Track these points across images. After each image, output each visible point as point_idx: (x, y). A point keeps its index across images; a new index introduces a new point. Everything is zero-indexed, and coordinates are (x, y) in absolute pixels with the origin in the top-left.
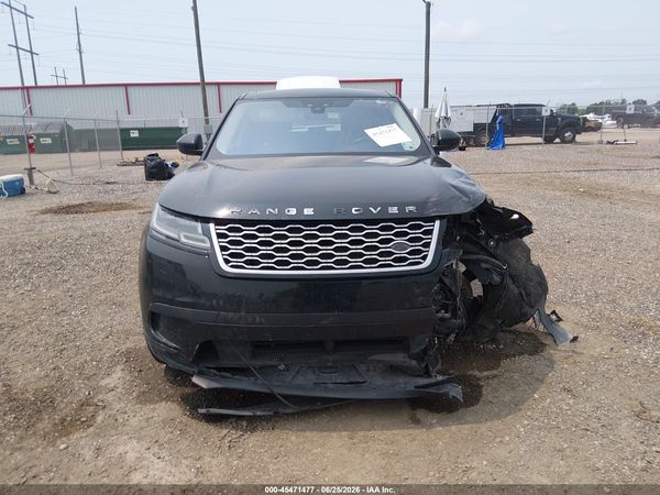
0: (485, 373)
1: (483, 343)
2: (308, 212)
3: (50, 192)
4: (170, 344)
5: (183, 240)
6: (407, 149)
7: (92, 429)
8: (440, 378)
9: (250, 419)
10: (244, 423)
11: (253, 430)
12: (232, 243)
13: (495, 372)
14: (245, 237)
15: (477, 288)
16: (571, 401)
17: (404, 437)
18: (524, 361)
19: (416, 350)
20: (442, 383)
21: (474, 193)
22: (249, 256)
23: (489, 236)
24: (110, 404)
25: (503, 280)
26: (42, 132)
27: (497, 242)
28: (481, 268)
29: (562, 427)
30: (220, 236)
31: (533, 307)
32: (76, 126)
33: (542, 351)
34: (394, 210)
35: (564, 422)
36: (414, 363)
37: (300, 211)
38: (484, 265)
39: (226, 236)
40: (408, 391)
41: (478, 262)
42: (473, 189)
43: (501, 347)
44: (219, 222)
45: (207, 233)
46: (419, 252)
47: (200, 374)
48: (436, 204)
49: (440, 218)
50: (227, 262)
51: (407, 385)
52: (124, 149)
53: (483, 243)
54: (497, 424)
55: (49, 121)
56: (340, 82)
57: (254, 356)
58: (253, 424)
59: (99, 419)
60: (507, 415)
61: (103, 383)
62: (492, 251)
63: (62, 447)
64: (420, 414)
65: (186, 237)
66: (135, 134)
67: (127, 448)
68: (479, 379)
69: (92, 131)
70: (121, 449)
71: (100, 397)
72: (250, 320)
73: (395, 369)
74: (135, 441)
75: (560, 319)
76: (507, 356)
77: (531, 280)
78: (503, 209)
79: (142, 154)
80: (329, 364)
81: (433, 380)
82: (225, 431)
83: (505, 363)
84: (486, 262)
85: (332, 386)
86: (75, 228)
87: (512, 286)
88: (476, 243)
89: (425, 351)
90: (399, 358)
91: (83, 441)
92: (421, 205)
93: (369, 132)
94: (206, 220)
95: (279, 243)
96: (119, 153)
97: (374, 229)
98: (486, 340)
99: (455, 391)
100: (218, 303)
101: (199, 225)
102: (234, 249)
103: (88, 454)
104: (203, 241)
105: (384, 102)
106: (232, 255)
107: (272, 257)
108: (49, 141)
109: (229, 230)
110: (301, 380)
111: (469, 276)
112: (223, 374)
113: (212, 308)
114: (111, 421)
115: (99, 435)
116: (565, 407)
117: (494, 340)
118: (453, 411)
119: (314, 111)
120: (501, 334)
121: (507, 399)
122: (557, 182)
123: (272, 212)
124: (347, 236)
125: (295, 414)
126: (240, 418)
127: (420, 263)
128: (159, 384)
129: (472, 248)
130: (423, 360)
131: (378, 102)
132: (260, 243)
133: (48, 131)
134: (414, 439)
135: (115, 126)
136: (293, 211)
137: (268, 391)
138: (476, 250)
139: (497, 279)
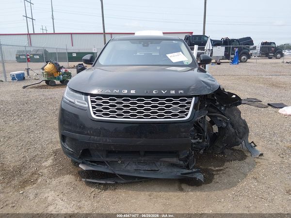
0: (217, 168)
1: (217, 154)
2: (133, 92)
3: (35, 79)
4: (70, 149)
5: (77, 103)
6: (185, 63)
7: (35, 185)
8: (194, 170)
9: (105, 185)
10: (102, 186)
11: (105, 190)
12: (97, 105)
13: (221, 168)
14: (103, 102)
15: (215, 129)
16: (256, 184)
17: (175, 197)
18: (236, 164)
19: (182, 157)
20: (195, 172)
21: (213, 85)
22: (105, 111)
23: (221, 105)
24: (45, 174)
25: (227, 125)
26: (35, 53)
27: (225, 107)
28: (217, 119)
29: (250, 196)
30: (92, 102)
31: (241, 139)
32: (50, 51)
33: (245, 159)
34: (173, 92)
35: (251, 193)
36: (182, 163)
37: (129, 91)
38: (218, 118)
39: (95, 102)
40: (178, 176)
41: (216, 117)
42: (214, 83)
43: (226, 156)
44: (92, 95)
45: (87, 100)
46: (184, 112)
47: (83, 163)
48: (194, 90)
49: (195, 96)
50: (95, 113)
51: (178, 172)
52: (69, 61)
53: (218, 108)
54: (220, 193)
55: (38, 48)
56: (163, 33)
57: (107, 156)
58: (106, 187)
59: (39, 181)
60: (224, 189)
61: (43, 164)
62: (223, 112)
63: (21, 192)
64: (184, 186)
65: (78, 102)
66: (75, 55)
67: (49, 195)
68: (214, 171)
69: (55, 53)
70: (46, 195)
71: (41, 171)
72: (104, 140)
73: (173, 165)
74: (53, 192)
75: (255, 146)
76: (228, 161)
77: (241, 126)
78: (228, 92)
79: (76, 64)
80: (142, 162)
81: (190, 171)
82: (93, 189)
83: (227, 164)
84: (220, 117)
85: (142, 171)
86: (43, 95)
87: (231, 128)
88: (215, 108)
89: (188, 157)
90: (175, 160)
91: (30, 190)
92: (187, 90)
93: (169, 56)
94: (87, 94)
95: (119, 106)
96: (67, 63)
97: (163, 101)
98: (218, 153)
99: (200, 177)
100: (90, 132)
101: (83, 97)
102: (98, 108)
103: (32, 196)
104: (85, 104)
105: (176, 42)
106: (97, 111)
107: (115, 112)
108: (38, 57)
109: (97, 99)
110: (129, 168)
111: (212, 123)
112: (93, 164)
113: (88, 134)
114: (44, 182)
115: (37, 188)
116: (253, 187)
117: (222, 153)
118: (199, 186)
119: (144, 46)
120: (226, 150)
121: (226, 181)
122: (261, 80)
123: (116, 92)
124: (150, 104)
125: (125, 183)
126: (100, 184)
127: (184, 117)
128: (68, 166)
129: (213, 110)
130: (186, 161)
131: (174, 42)
132: (110, 106)
133: (38, 53)
134: (179, 198)
135: (65, 51)
136: (126, 91)
137: (112, 172)
138: (215, 111)
139: (224, 125)
